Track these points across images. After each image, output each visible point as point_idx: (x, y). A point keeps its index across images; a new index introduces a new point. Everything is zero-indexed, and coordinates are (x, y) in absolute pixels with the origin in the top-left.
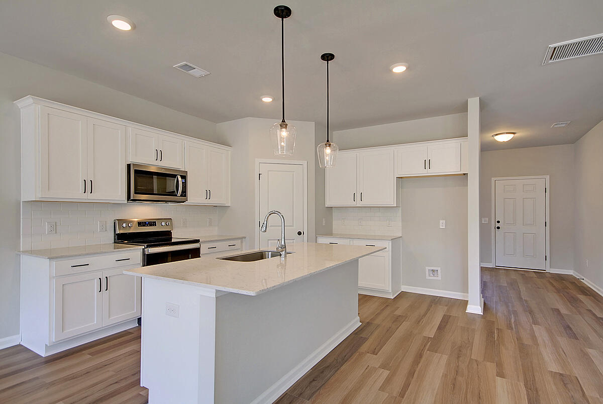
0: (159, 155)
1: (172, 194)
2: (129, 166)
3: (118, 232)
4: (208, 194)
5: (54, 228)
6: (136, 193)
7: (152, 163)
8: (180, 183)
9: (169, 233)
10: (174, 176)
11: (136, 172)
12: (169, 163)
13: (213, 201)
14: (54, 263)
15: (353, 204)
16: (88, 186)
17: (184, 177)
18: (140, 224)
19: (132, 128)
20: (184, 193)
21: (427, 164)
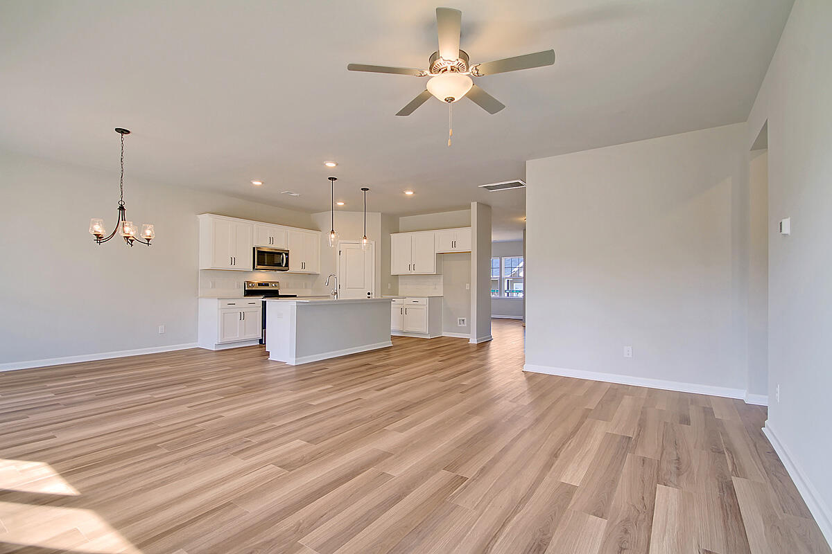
0: (271, 240)
1: (280, 265)
2: (254, 248)
3: (246, 289)
4: (303, 266)
5: (214, 286)
6: (258, 265)
7: (266, 246)
8: (285, 258)
9: (277, 291)
10: (281, 254)
11: (258, 252)
12: (278, 245)
13: (307, 270)
14: (220, 301)
15: (409, 272)
16: (233, 261)
17: (287, 254)
18: (260, 284)
19: (256, 224)
20: (287, 265)
21: (454, 244)
